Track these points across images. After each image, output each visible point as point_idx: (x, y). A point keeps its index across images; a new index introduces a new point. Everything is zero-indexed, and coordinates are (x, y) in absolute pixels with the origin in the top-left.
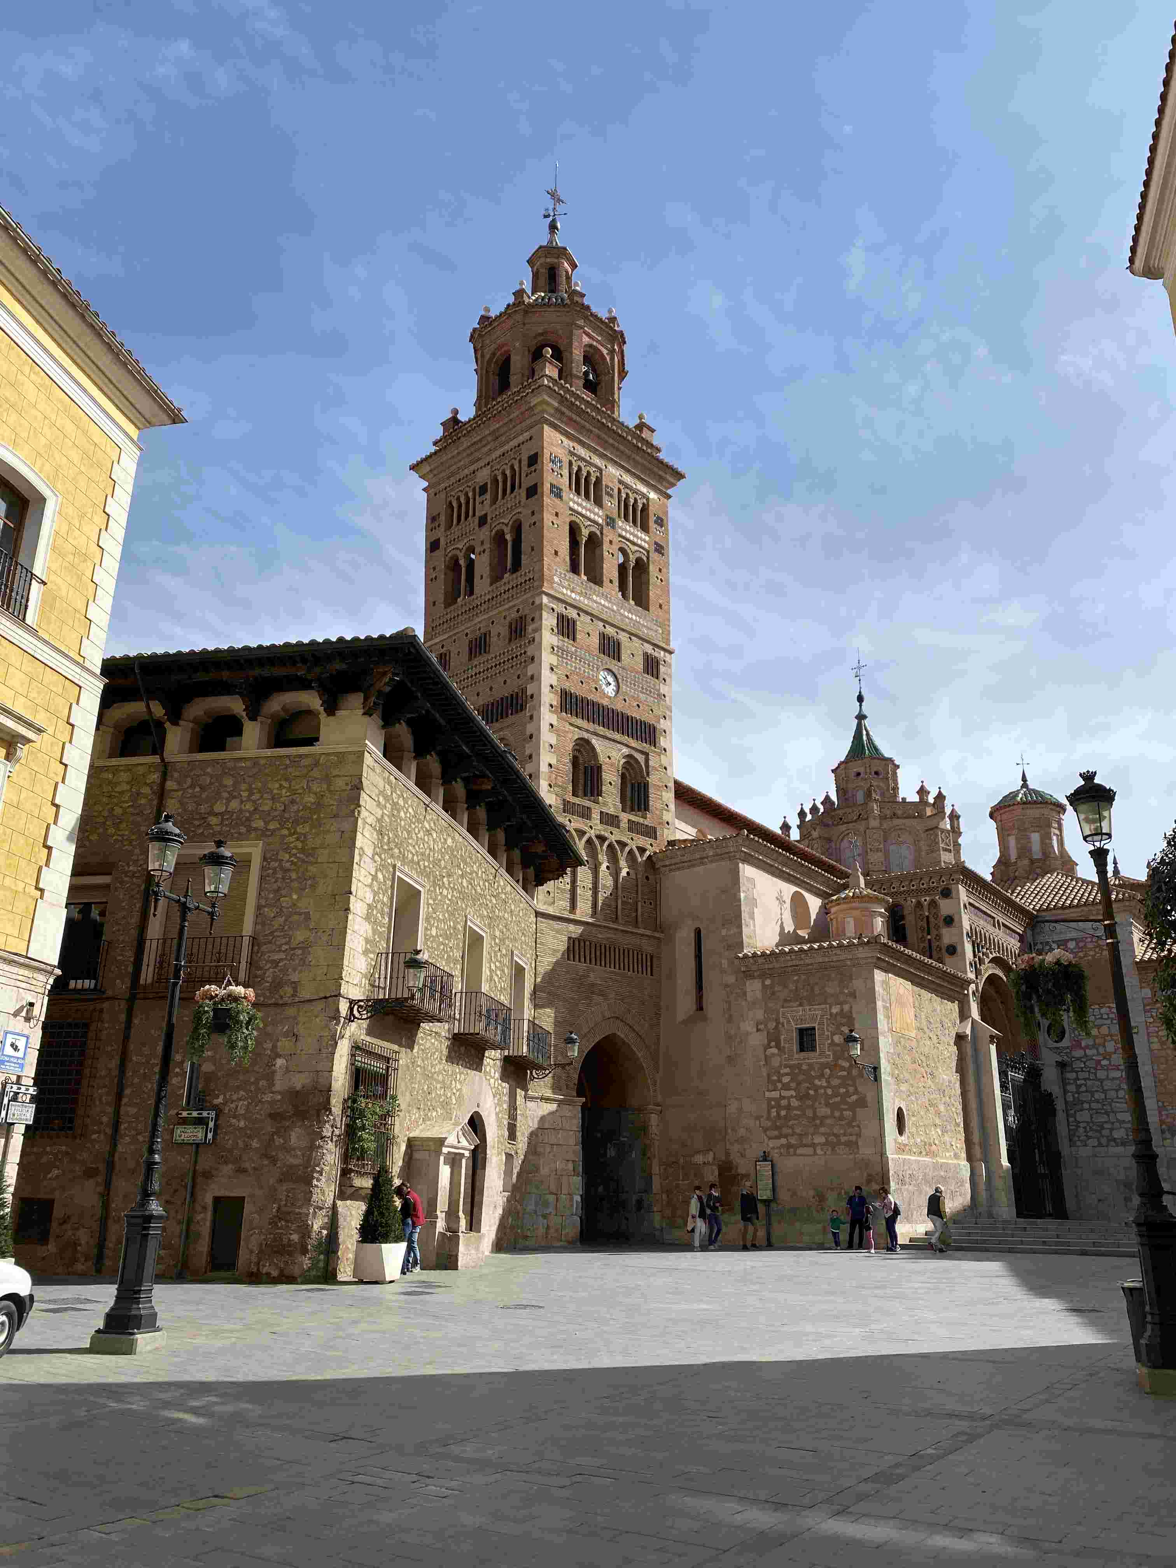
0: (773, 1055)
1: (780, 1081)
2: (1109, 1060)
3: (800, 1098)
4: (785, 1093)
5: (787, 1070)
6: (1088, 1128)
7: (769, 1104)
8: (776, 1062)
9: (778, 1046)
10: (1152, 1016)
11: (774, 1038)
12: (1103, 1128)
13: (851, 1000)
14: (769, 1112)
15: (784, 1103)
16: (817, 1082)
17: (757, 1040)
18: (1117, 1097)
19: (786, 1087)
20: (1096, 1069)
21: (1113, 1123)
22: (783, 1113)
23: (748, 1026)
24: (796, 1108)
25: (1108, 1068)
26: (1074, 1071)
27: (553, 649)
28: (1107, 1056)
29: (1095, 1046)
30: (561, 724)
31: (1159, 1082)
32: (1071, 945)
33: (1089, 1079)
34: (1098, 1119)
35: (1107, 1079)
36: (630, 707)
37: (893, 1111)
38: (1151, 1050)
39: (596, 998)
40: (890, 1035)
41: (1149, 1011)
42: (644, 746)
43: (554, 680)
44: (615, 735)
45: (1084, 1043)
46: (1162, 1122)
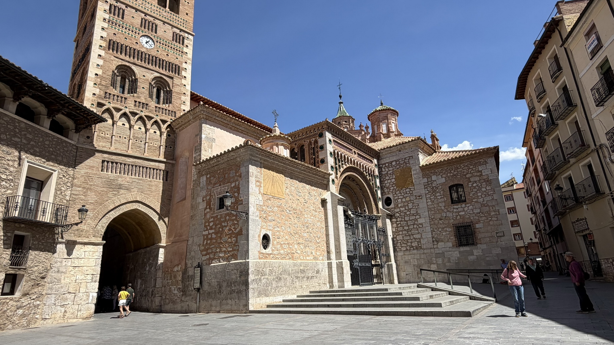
0: (208, 212)
1: (209, 225)
2: (410, 212)
3: (216, 233)
4: (211, 231)
5: (212, 219)
6: (402, 243)
7: (204, 237)
8: (208, 216)
9: (210, 208)
10: (428, 190)
11: (209, 204)
12: (408, 242)
13: (239, 179)
14: (203, 242)
15: (210, 236)
16: (223, 224)
17: (202, 206)
18: (414, 228)
19: (211, 229)
20: (404, 216)
21: (412, 240)
22: (209, 242)
23: (200, 200)
24: (214, 239)
25: (409, 215)
26: (395, 218)
27: (105, 19)
28: (409, 210)
29: (404, 206)
30: (108, 56)
31: (431, 219)
32: (394, 163)
33: (402, 221)
34: (405, 238)
35: (410, 220)
36: (162, 55)
37: (259, 236)
38: (428, 205)
39: (122, 191)
40: (261, 196)
41: (427, 188)
42: (171, 74)
43: (104, 34)
44: (150, 66)
45: (399, 206)
46: (433, 237)
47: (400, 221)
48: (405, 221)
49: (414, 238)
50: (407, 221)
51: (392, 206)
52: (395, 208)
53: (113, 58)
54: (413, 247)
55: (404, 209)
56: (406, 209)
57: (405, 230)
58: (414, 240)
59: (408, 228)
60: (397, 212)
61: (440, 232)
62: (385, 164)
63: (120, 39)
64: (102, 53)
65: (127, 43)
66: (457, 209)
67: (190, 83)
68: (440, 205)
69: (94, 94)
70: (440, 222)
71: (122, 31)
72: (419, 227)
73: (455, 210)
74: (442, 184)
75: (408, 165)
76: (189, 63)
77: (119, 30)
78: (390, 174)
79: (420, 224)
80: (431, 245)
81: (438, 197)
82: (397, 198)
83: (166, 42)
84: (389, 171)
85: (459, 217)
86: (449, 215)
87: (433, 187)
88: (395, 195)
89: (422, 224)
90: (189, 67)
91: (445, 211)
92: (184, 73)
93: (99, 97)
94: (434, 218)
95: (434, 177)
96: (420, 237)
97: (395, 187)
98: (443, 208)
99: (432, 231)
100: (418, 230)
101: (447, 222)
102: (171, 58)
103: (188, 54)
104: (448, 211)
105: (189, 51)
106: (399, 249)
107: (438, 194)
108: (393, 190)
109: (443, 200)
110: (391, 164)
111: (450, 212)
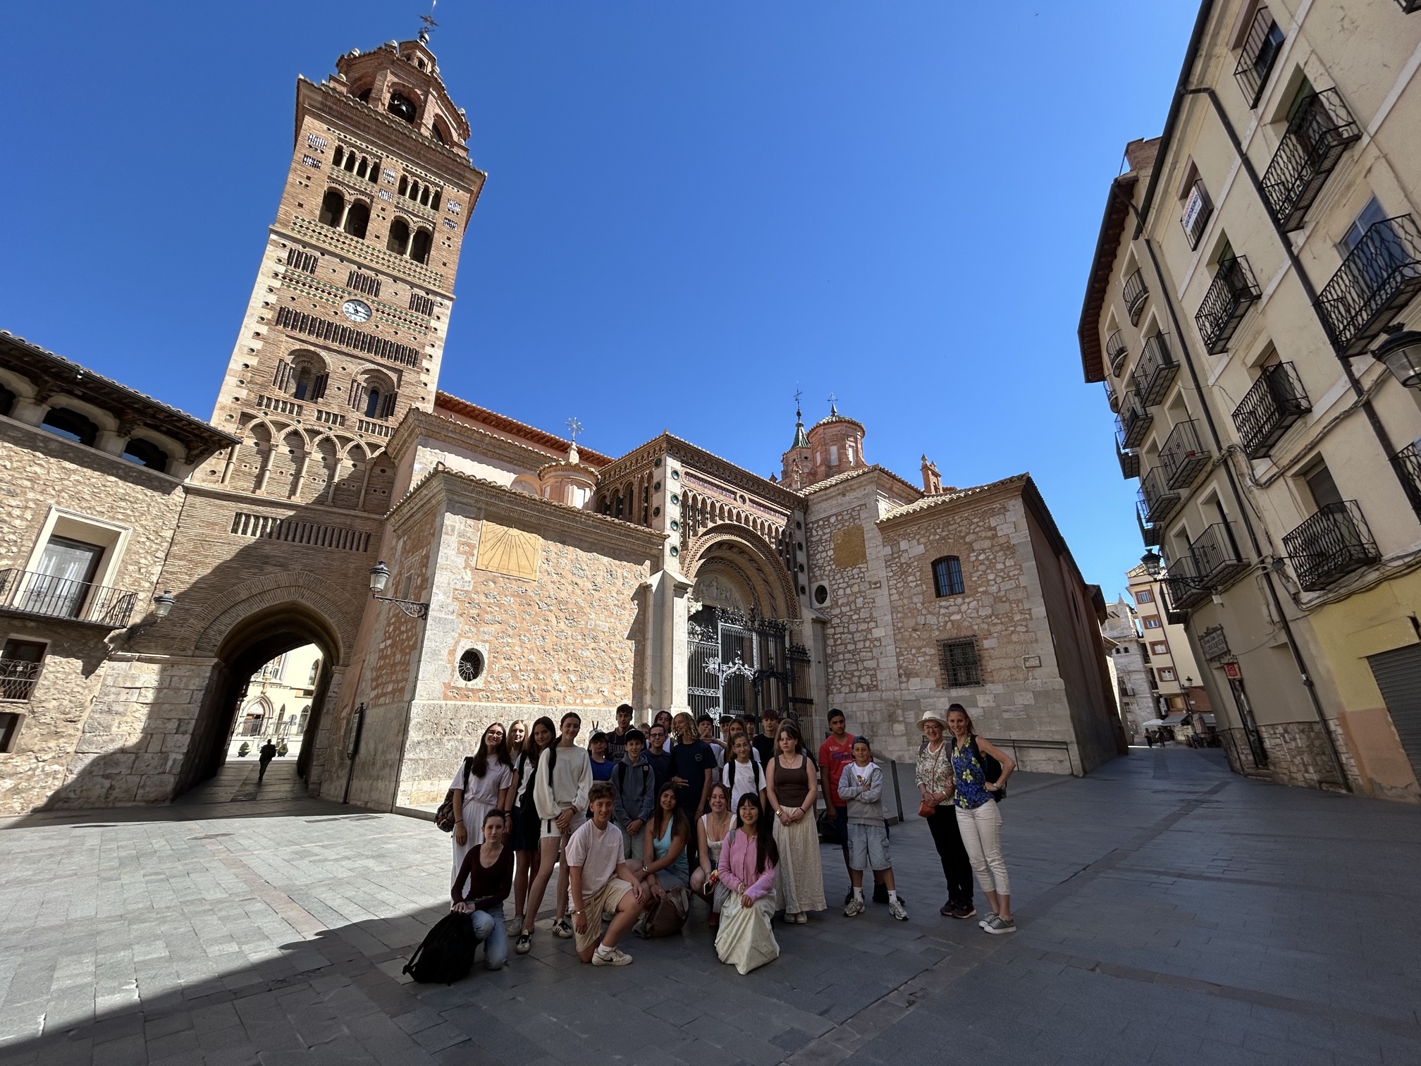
1: (388, 631)
2: (859, 614)
3: (392, 646)
4: (388, 643)
5: (394, 620)
6: (842, 678)
7: (379, 655)
8: (391, 614)
10: (892, 571)
11: (396, 590)
13: (432, 539)
14: (377, 663)
15: (385, 652)
16: (402, 628)
18: (865, 647)
19: (389, 637)
20: (848, 623)
21: (860, 671)
22: (382, 663)
23: (390, 583)
24: (388, 657)
25: (858, 622)
26: (832, 627)
27: (277, 275)
28: (857, 611)
29: (848, 604)
30: (273, 335)
31: (897, 630)
32: (833, 520)
33: (843, 633)
34: (850, 668)
35: (857, 631)
36: (385, 332)
37: (452, 652)
38: (891, 601)
39: (270, 568)
40: (469, 573)
41: (890, 566)
42: (398, 364)
43: (272, 299)
44: (357, 352)
45: (840, 602)
46: (899, 667)
47: (841, 633)
48: (849, 633)
49: (865, 668)
50: (852, 633)
51: (827, 603)
52: (831, 607)
53: (284, 338)
54: (862, 686)
55: (848, 608)
56: (851, 610)
57: (849, 652)
58: (864, 672)
59: (853, 647)
60: (836, 616)
61: (914, 655)
62: (817, 521)
63: (303, 306)
64: (264, 330)
65: (317, 313)
66: (947, 608)
67: (436, 380)
68: (915, 599)
69: (237, 399)
70: (914, 635)
71: (309, 293)
72: (875, 646)
73: (942, 611)
74: (920, 558)
75: (857, 521)
76: (440, 346)
77: (302, 291)
78: (826, 541)
79: (876, 639)
80: (895, 683)
81: (911, 584)
82: (836, 587)
83: (396, 310)
84: (824, 534)
85: (949, 625)
86: (932, 620)
87: (902, 564)
88: (833, 582)
89: (879, 639)
90: (438, 353)
91: (924, 612)
92: (425, 364)
93: (247, 403)
94: (902, 627)
95: (904, 545)
96: (875, 666)
97: (834, 567)
98: (919, 605)
99: (899, 655)
100: (871, 652)
101: (925, 635)
102: (404, 338)
103: (439, 332)
104: (930, 613)
105: (442, 327)
106: (837, 689)
107: (911, 578)
108: (830, 571)
109: (919, 589)
110: (828, 521)
111: (934, 614)
